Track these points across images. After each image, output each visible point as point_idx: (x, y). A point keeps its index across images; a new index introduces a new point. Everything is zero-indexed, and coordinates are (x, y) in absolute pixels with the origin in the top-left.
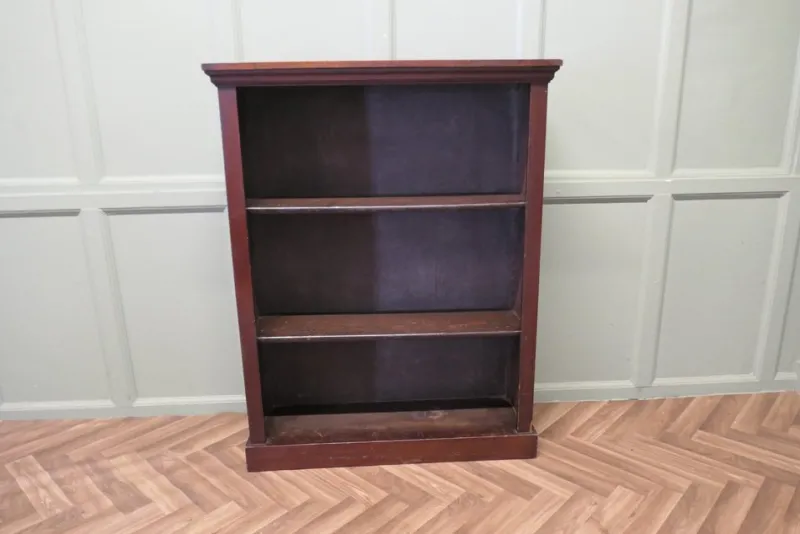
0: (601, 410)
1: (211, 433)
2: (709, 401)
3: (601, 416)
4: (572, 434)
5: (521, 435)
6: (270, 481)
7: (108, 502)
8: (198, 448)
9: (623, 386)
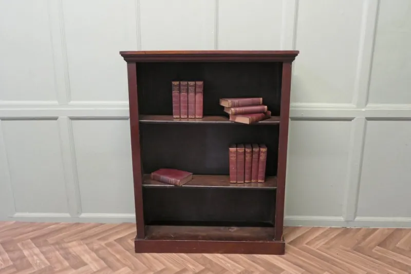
0: (325, 232)
1: (117, 233)
2: (386, 231)
3: (324, 235)
4: (306, 244)
5: (277, 242)
6: (147, 258)
7: (66, 264)
8: (111, 240)
9: (338, 220)
